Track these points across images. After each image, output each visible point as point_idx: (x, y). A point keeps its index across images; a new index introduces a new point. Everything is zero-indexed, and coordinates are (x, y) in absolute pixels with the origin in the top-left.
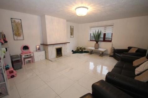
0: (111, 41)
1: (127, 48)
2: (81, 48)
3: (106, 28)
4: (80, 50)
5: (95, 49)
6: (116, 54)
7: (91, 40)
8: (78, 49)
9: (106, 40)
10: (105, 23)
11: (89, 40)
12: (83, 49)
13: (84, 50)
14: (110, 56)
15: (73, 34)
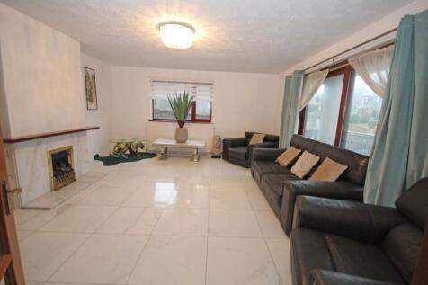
0: (208, 121)
1: (244, 136)
2: (129, 146)
3: (195, 88)
4: (128, 152)
5: (178, 142)
6: (230, 149)
7: (154, 120)
8: (120, 150)
9: (197, 118)
10: (193, 75)
11: (151, 119)
12: (137, 147)
13: (139, 150)
14: (214, 157)
15: (93, 95)
